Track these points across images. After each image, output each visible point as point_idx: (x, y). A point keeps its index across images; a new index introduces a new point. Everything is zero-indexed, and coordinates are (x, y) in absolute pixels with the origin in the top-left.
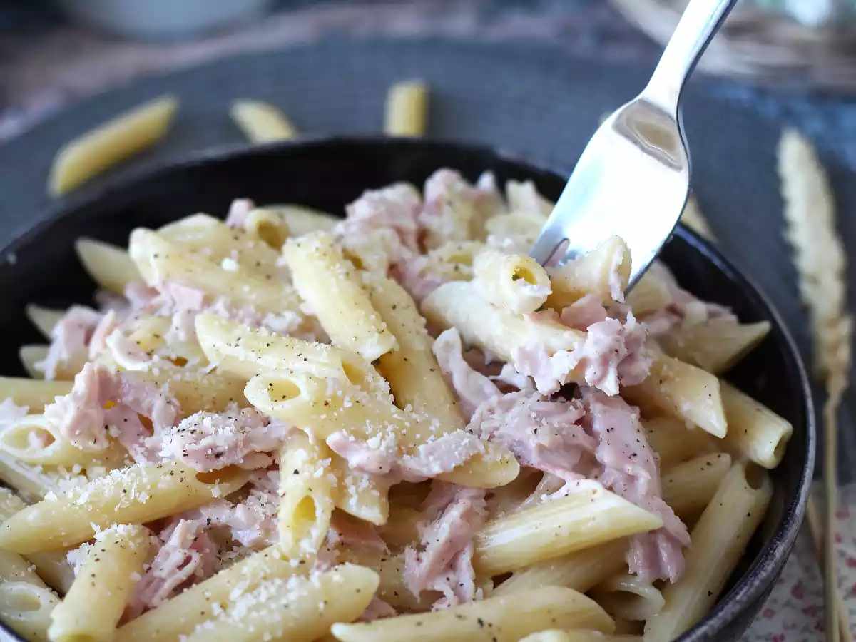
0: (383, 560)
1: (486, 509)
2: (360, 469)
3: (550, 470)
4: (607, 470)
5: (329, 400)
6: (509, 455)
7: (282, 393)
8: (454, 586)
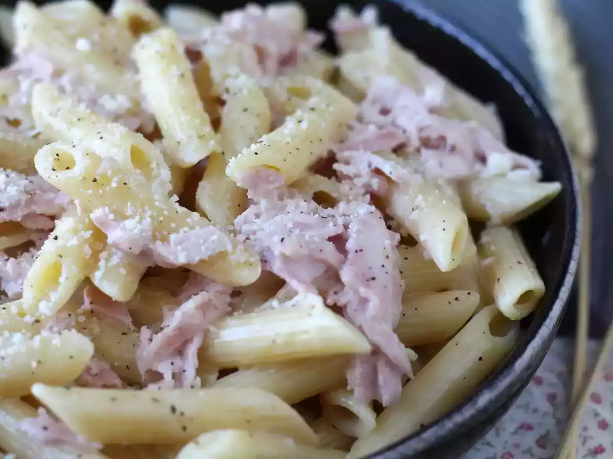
0: (124, 334)
1: (230, 305)
2: (116, 246)
3: (287, 279)
4: (346, 289)
5: (97, 178)
6: (256, 259)
8: (177, 371)
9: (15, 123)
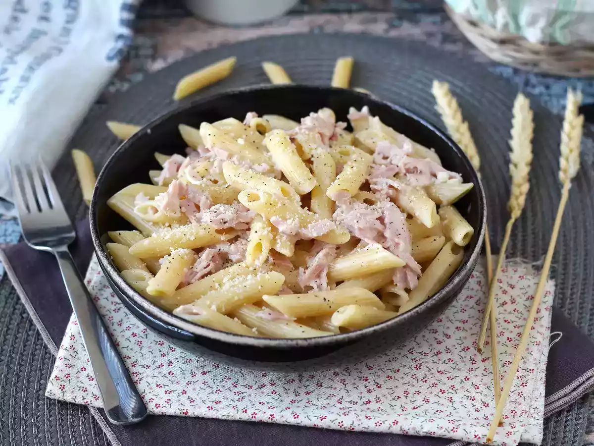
0: (291, 271)
1: (336, 253)
2: (283, 233)
3: (363, 239)
4: (388, 240)
5: (272, 203)
6: (347, 231)
7: (253, 198)
8: (318, 284)
9: (216, 182)
